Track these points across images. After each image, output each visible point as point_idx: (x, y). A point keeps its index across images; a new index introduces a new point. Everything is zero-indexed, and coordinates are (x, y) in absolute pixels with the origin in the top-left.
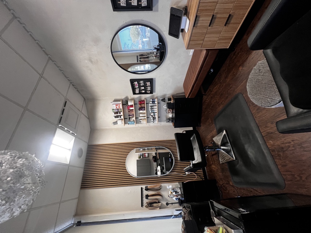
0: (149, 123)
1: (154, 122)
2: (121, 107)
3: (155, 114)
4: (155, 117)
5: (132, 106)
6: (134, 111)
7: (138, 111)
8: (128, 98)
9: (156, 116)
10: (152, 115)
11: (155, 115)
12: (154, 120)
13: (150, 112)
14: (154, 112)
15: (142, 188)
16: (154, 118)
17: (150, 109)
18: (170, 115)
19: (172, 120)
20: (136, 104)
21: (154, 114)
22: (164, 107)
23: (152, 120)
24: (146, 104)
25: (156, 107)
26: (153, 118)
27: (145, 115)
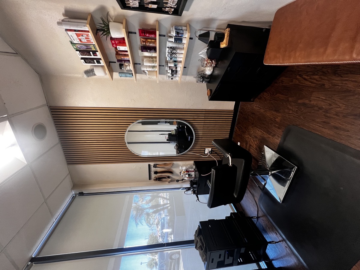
0: (162, 76)
1: (172, 79)
2: (93, 41)
3: (178, 66)
4: (177, 71)
5: (121, 41)
6: (129, 53)
7: (140, 51)
8: (108, 14)
9: (178, 69)
10: (170, 67)
11: (176, 68)
12: (173, 75)
13: (168, 59)
14: (175, 61)
15: (149, 165)
16: (174, 72)
17: (167, 54)
18: (208, 71)
19: (208, 80)
20: (131, 33)
21: (175, 65)
22: (201, 54)
23: (170, 75)
24: (160, 35)
25: (183, 52)
26: (172, 71)
27: (156, 65)
